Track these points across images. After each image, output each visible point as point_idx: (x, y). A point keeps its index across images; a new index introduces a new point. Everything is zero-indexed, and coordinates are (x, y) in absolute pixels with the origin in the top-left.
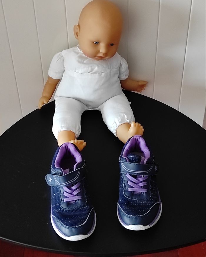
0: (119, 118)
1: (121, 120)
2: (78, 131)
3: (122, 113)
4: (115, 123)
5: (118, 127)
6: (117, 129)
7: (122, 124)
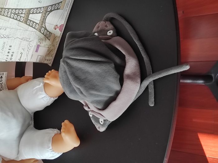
1: (40, 92)
5: (47, 95)
7: (45, 92)
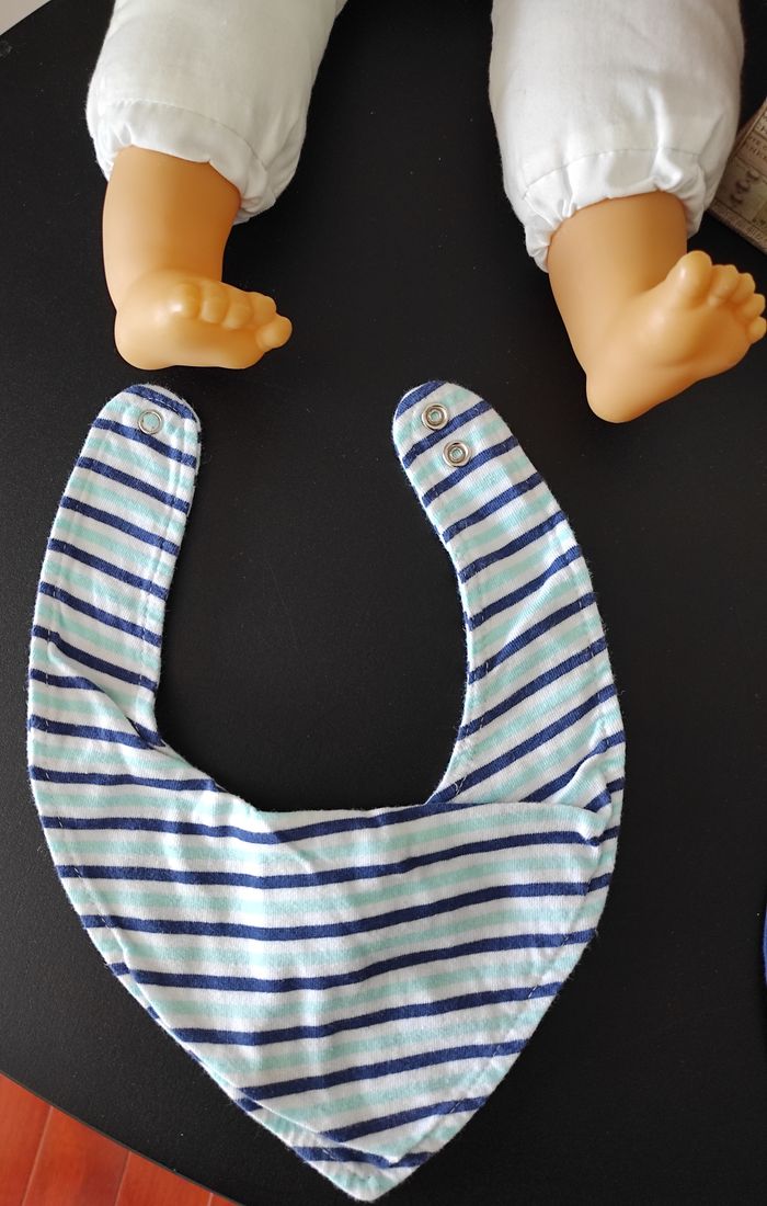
0: (607, 134)
1: (611, 154)
2: (266, 168)
3: (641, 73)
4: (562, 168)
5: (575, 212)
6: (561, 225)
